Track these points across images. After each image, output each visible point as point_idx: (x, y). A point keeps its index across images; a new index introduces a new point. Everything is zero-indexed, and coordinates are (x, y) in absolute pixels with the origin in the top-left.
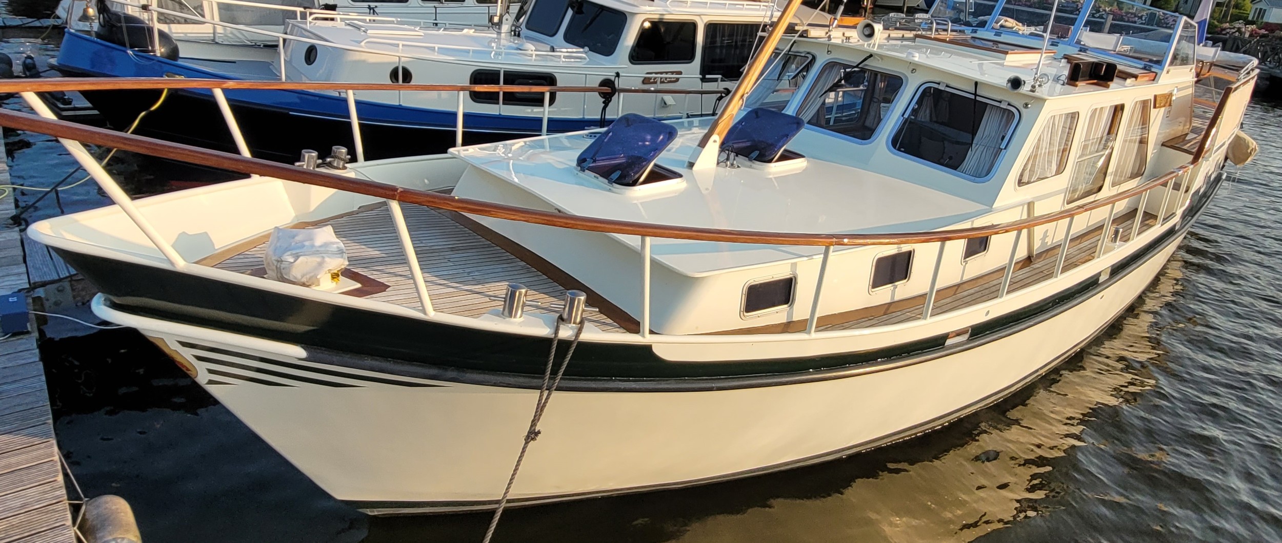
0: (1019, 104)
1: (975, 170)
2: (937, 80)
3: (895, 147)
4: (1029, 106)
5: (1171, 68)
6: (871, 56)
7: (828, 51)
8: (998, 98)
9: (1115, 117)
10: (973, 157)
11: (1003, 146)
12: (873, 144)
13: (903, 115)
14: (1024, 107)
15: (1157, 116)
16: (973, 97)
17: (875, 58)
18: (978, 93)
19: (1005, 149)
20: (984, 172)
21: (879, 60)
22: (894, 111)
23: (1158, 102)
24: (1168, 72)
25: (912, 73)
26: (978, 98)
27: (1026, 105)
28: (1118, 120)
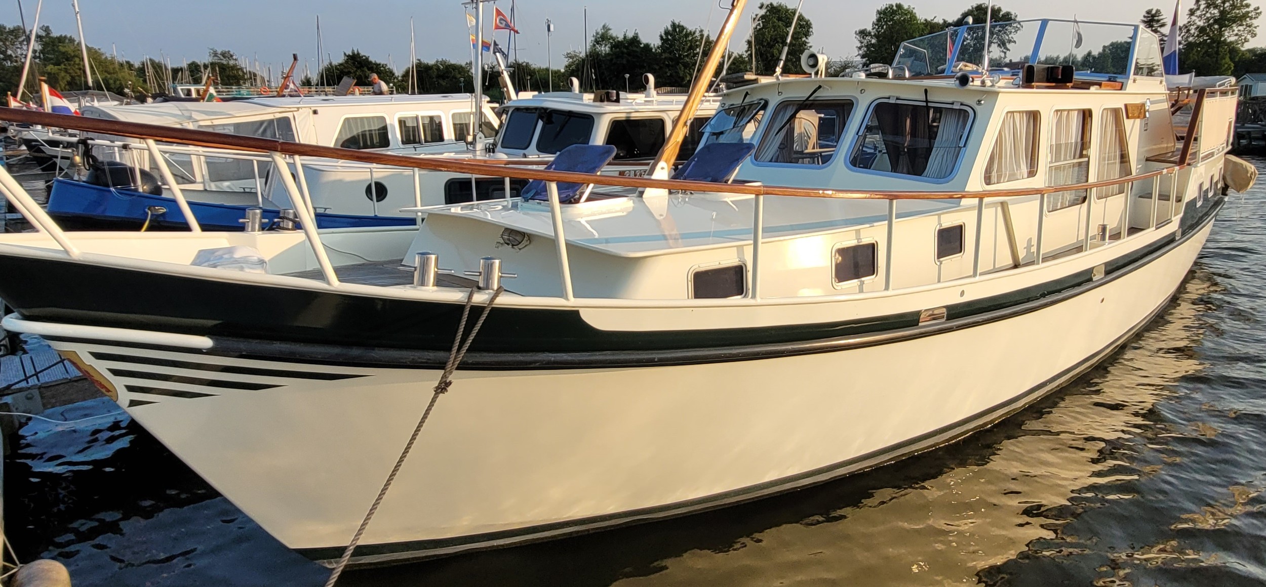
0: (972, 102)
1: (939, 172)
2: (887, 95)
3: (855, 166)
4: (982, 102)
5: (1138, 77)
6: (820, 87)
7: (779, 93)
8: (950, 100)
9: (1086, 125)
10: (934, 162)
11: (962, 144)
12: (831, 166)
13: (857, 134)
14: (977, 104)
15: (1133, 128)
16: (924, 104)
17: (824, 88)
18: (929, 99)
19: (964, 146)
20: (946, 174)
21: (828, 89)
22: (849, 132)
23: (1130, 112)
24: (1134, 81)
25: (861, 93)
26: (930, 104)
27: (979, 102)
28: (1089, 127)
